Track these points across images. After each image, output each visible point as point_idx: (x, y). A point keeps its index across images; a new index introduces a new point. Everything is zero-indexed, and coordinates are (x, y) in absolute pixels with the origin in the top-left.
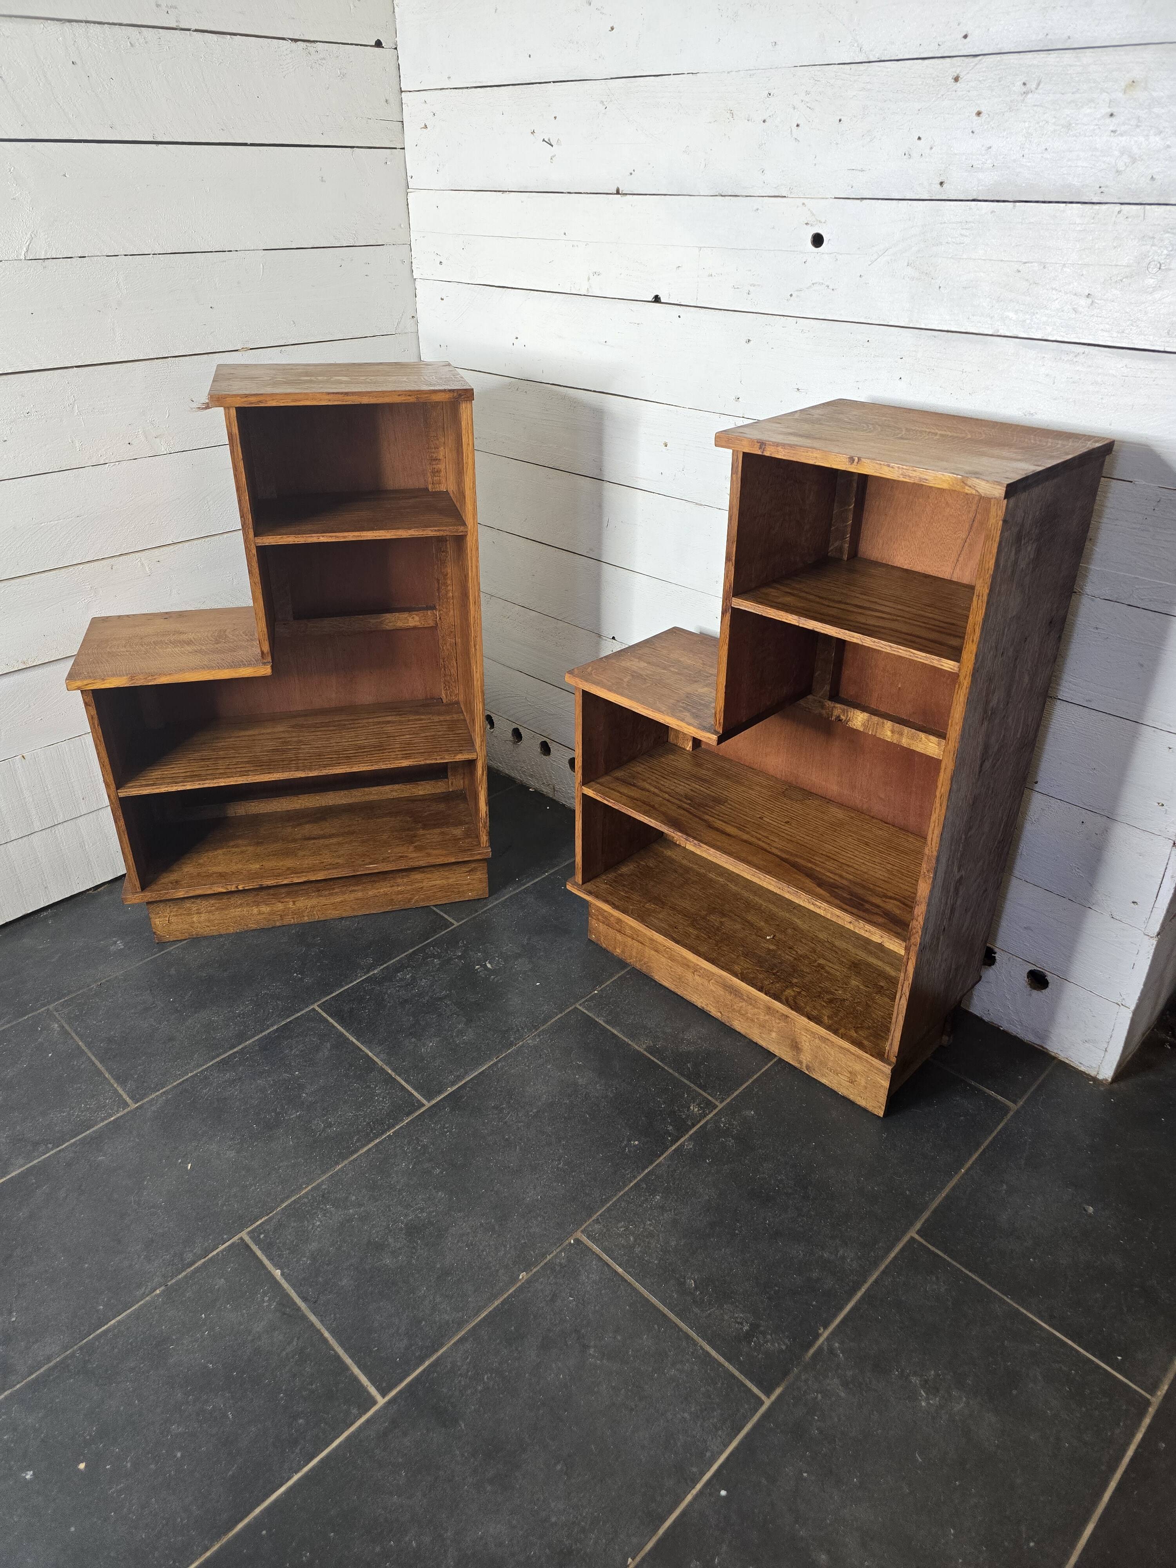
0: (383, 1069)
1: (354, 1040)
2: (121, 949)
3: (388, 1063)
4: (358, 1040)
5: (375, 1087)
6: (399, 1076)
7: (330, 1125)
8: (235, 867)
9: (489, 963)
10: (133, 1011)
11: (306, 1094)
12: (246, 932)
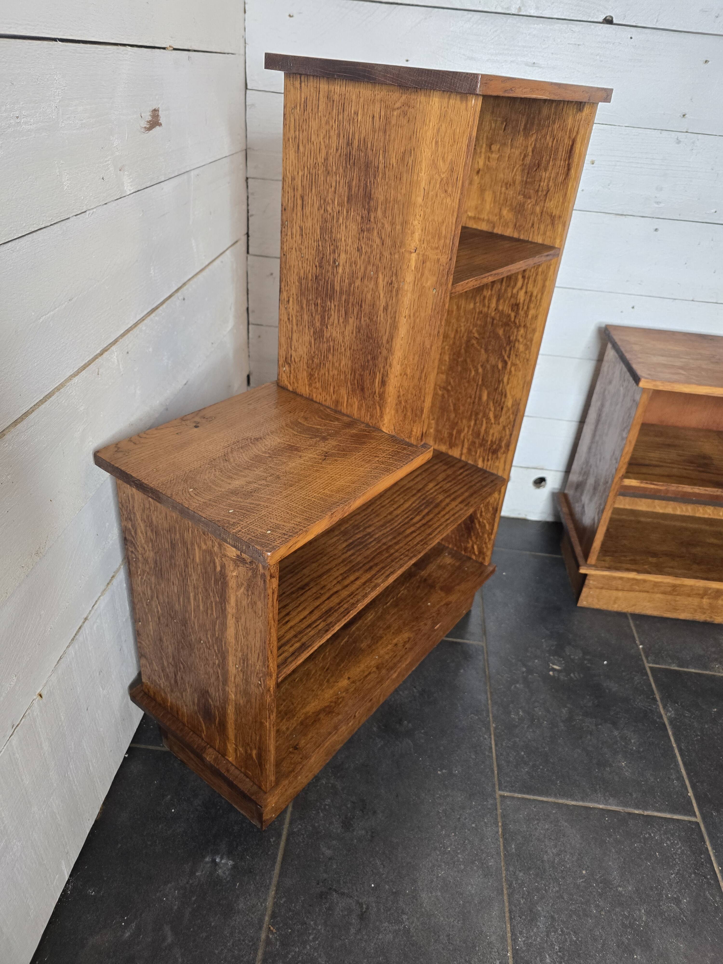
0: (629, 814)
1: (573, 803)
2: (234, 867)
3: (626, 805)
4: (576, 800)
5: (651, 835)
6: (646, 809)
7: (677, 901)
8: (328, 695)
9: (554, 664)
10: (353, 931)
11: (619, 886)
12: (335, 757)
